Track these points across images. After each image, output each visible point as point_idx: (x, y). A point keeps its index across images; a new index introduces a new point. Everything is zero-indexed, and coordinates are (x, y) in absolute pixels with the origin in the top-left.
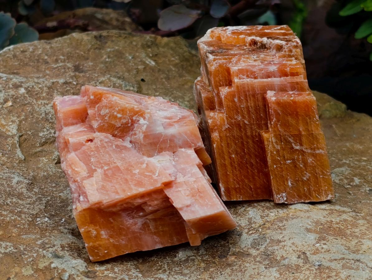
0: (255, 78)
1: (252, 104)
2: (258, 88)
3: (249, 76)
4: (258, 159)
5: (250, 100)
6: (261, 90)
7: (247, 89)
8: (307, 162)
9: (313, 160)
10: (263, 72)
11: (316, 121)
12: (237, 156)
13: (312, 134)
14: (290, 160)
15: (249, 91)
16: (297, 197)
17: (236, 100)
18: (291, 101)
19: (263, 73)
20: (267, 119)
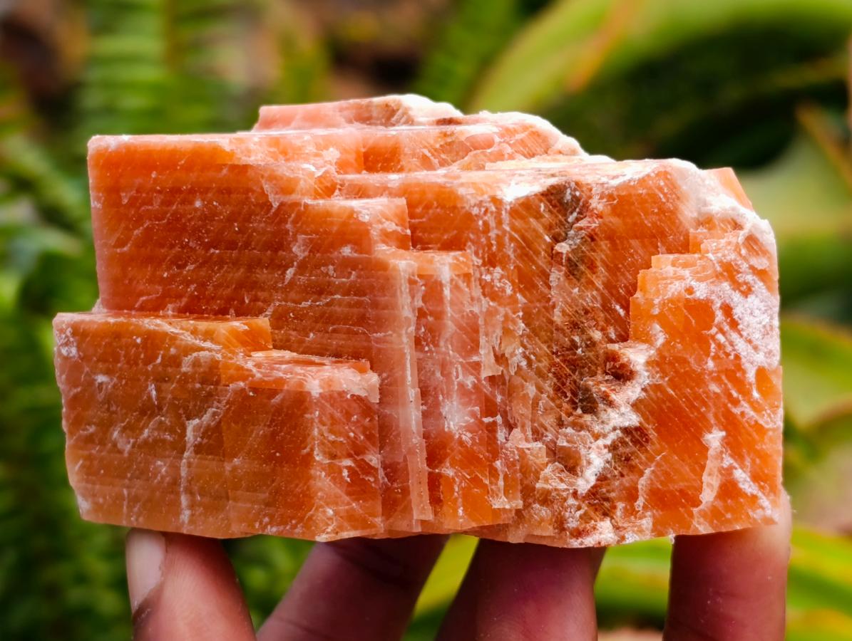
0: (418, 342)
1: (338, 309)
2: (385, 342)
3: (423, 321)
4: (195, 290)
5: (350, 305)
6: (379, 350)
7: (383, 300)
8: (156, 456)
9: (163, 477)
10: (438, 374)
11: (261, 523)
12: (200, 219)
13: (228, 499)
14: (158, 398)
15: (375, 305)
16: (72, 393)
17: (347, 251)
18: (307, 450)
19: (433, 373)
20: (303, 353)
